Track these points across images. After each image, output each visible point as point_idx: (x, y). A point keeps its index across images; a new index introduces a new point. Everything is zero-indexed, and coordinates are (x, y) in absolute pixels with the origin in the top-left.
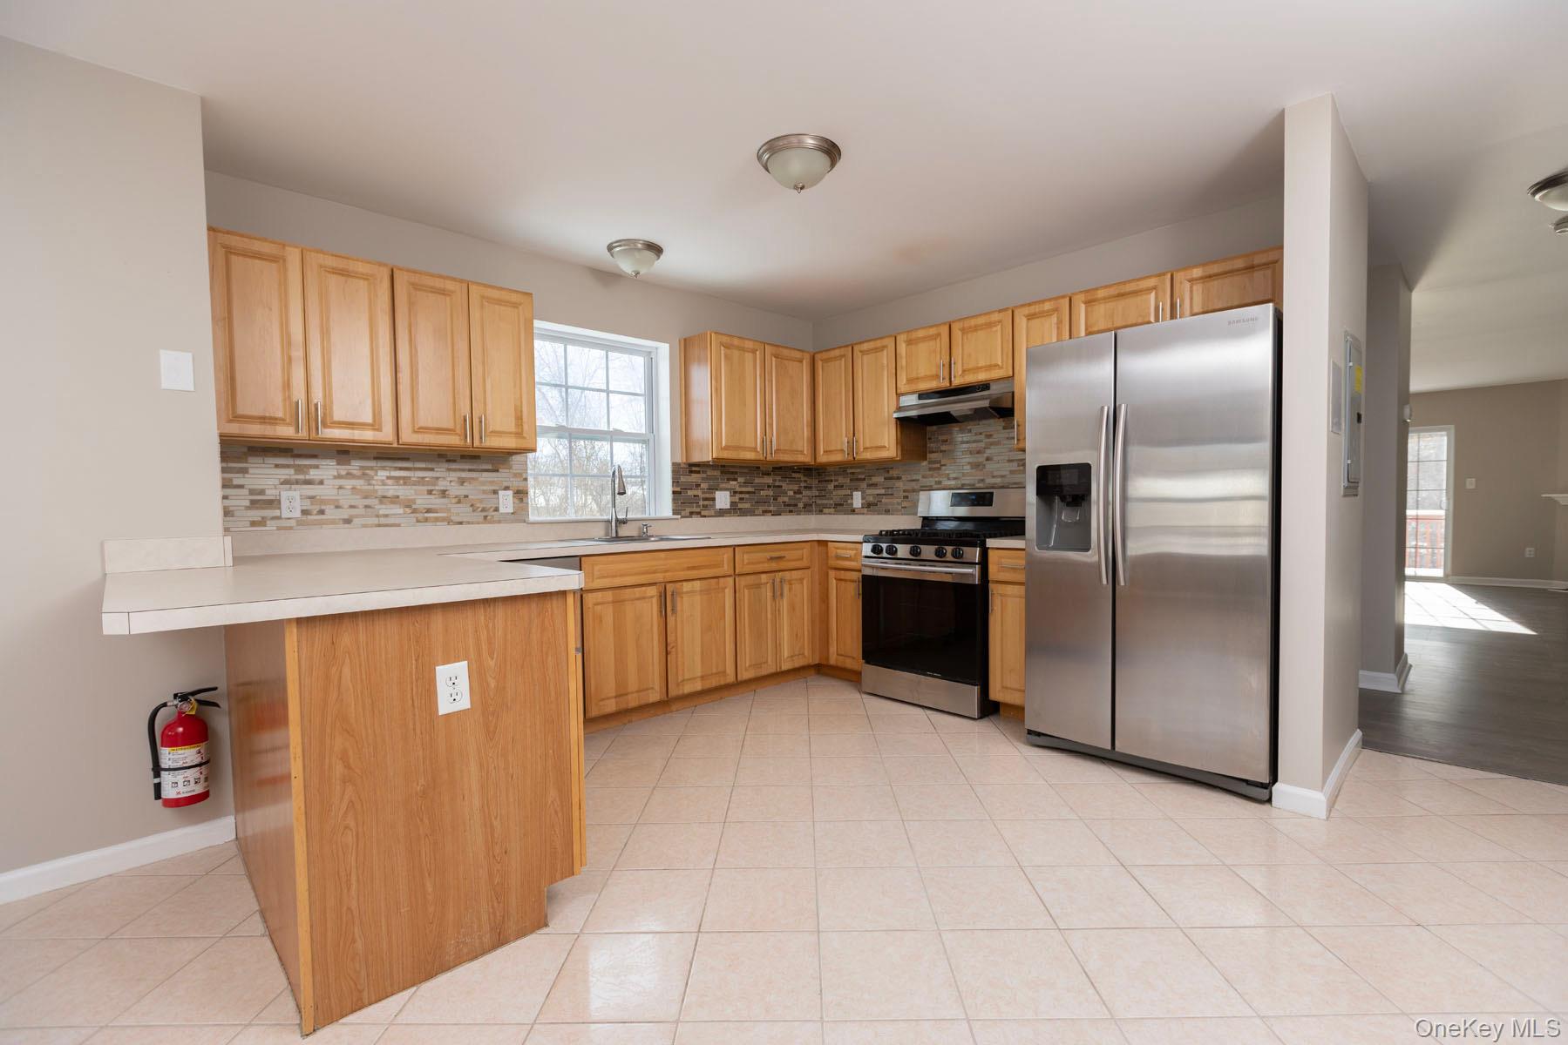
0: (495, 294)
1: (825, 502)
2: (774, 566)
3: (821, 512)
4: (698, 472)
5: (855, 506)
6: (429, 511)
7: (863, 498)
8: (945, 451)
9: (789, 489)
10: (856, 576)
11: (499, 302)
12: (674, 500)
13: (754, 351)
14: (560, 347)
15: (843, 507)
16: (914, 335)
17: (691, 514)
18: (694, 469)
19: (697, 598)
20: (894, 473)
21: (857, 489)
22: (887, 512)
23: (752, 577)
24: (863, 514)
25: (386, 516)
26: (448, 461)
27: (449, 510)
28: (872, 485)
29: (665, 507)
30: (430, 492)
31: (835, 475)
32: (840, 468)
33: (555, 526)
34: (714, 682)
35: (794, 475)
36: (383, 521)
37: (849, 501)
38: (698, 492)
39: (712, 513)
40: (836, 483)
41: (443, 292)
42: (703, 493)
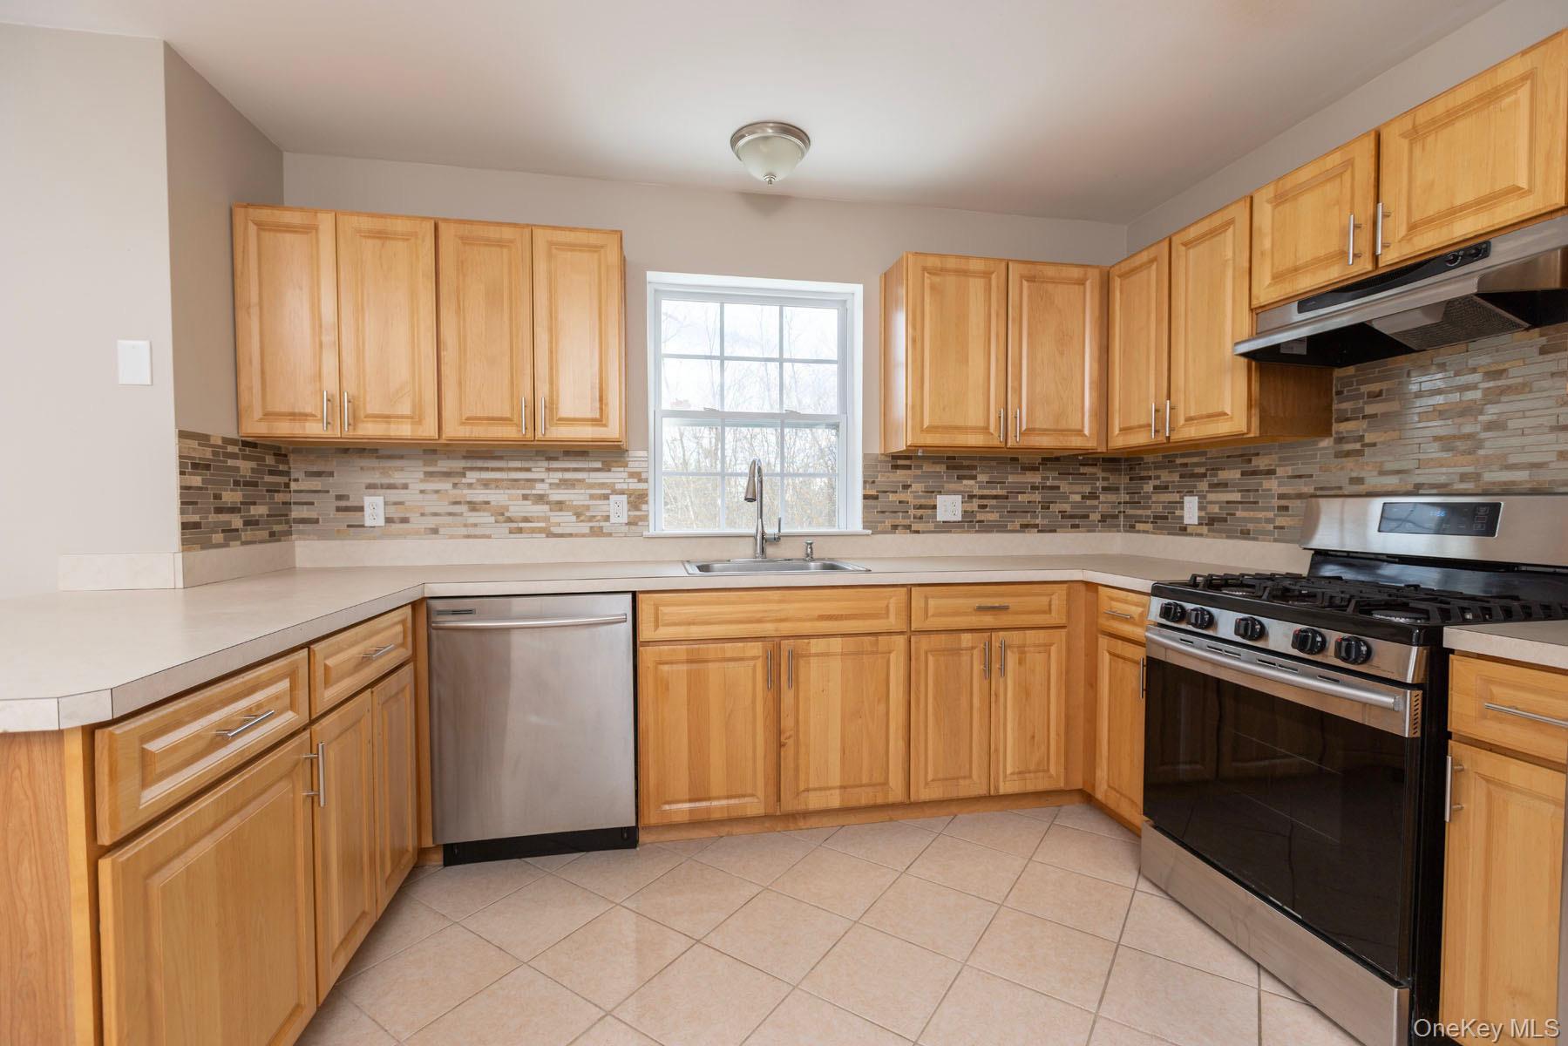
0: (570, 237)
1: (1139, 512)
2: (988, 620)
3: (1131, 528)
4: (909, 467)
5: (1186, 521)
6: (526, 520)
7: (1201, 508)
8: (1375, 416)
9: (1073, 493)
10: (1139, 654)
11: (572, 247)
12: (865, 507)
13: (986, 275)
14: (713, 307)
15: (1168, 522)
16: (1289, 183)
17: (895, 527)
18: (900, 462)
19: (836, 665)
20: (1261, 463)
21: (1191, 493)
22: (1245, 534)
23: (943, 637)
24: (1200, 535)
25: (475, 525)
26: (549, 459)
27: (546, 519)
28: (1218, 485)
29: (852, 518)
30: (525, 497)
31: (1156, 468)
32: (1164, 457)
33: (694, 540)
34: (864, 797)
35: (1083, 470)
36: (472, 531)
37: (1178, 513)
38: (907, 496)
39: (931, 526)
40: (1157, 483)
41: (500, 244)
42: (915, 497)
